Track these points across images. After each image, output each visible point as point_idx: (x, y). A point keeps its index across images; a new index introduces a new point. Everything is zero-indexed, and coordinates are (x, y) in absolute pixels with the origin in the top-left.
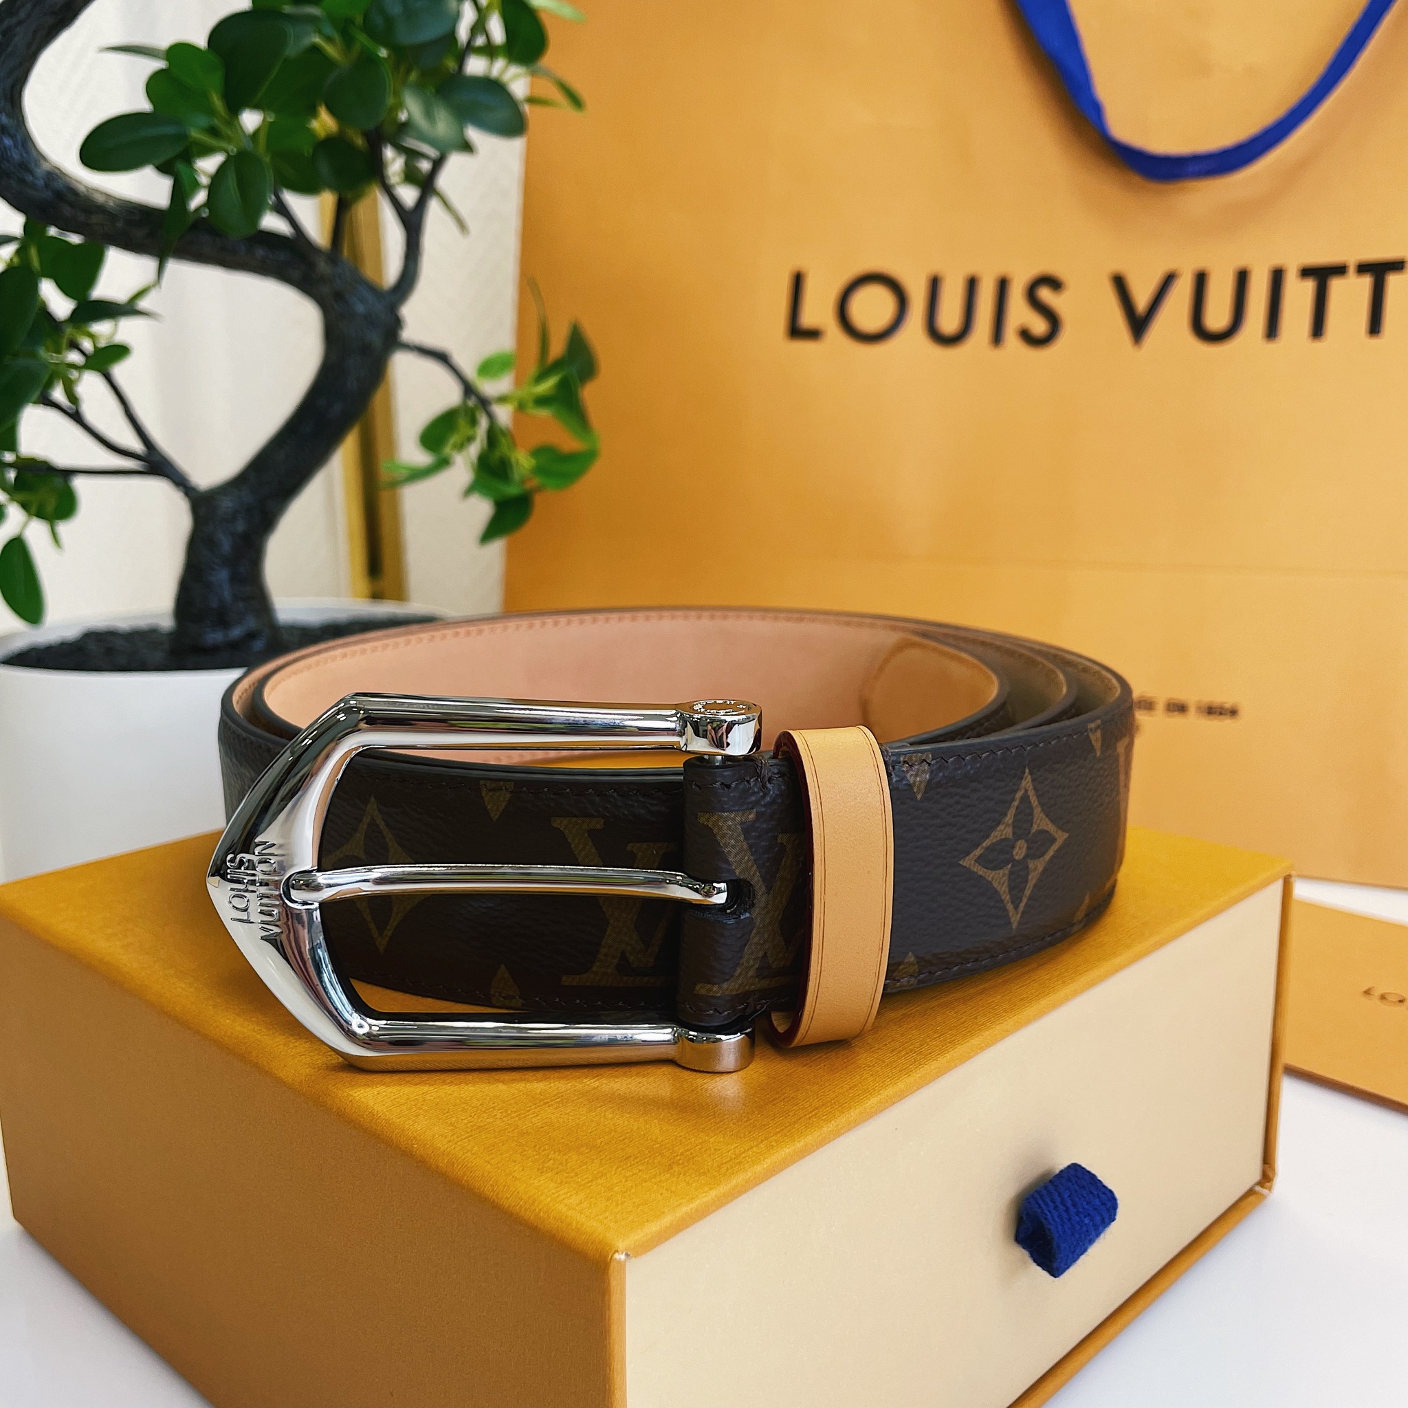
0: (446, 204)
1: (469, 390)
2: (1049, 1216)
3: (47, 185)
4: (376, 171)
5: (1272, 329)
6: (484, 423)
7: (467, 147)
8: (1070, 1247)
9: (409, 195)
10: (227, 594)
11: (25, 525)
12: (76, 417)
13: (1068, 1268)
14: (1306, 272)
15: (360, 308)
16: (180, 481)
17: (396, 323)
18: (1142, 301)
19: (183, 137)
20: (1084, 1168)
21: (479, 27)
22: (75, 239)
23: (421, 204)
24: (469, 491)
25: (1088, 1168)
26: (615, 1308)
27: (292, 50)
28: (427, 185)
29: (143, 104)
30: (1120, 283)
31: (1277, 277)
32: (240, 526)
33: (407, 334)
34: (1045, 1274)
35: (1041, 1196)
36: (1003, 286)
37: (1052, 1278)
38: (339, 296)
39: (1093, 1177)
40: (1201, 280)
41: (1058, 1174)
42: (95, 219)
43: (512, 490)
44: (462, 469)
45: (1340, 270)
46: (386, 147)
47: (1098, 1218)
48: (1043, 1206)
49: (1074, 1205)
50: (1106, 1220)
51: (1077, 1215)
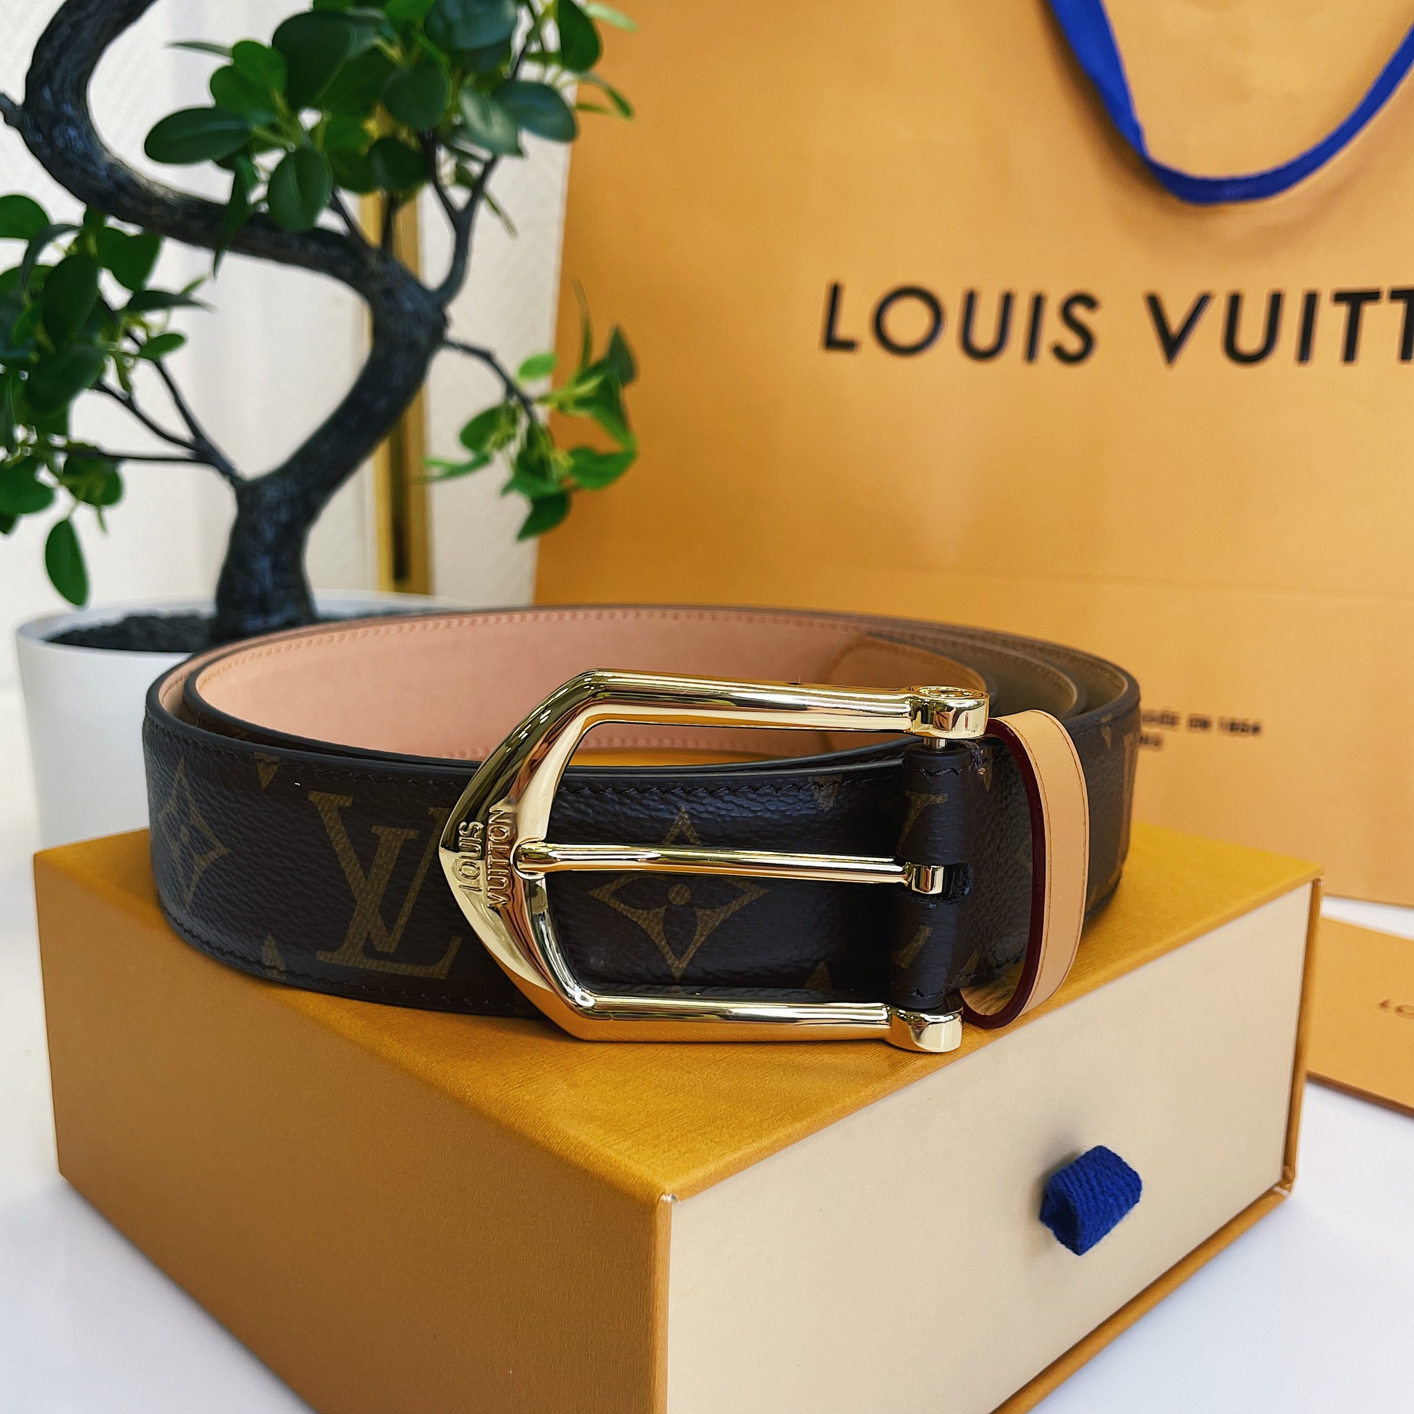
0: (495, 208)
1: (511, 389)
2: (1074, 1195)
3: (109, 177)
4: (429, 172)
5: (1304, 353)
6: (524, 422)
7: (518, 152)
8: (1094, 1225)
9: (459, 196)
10: (268, 581)
11: (73, 510)
12: (129, 403)
13: (1091, 1246)
14: (1340, 297)
15: (409, 306)
16: (226, 470)
17: (442, 322)
18: (1175, 321)
19: (245, 132)
20: (1109, 1151)
21: (535, 33)
22: (132, 230)
23: (471, 206)
24: (507, 489)
25: (1113, 1151)
26: (660, 1247)
27: (354, 51)
28: (477, 188)
29: (205, 99)
30: (1154, 304)
31: (1311, 301)
32: (284, 516)
33: (453, 333)
34: (1069, 1252)
35: (1067, 1175)
36: (1038, 303)
37: (1075, 1255)
38: (388, 293)
39: (1118, 1159)
40: (1235, 302)
41: (1084, 1156)
42: (155, 211)
43: (551, 489)
44: (501, 467)
45: (1374, 296)
46: (439, 149)
47: (1122, 1199)
48: (1069, 1184)
49: (1100, 1184)
50: (1130, 1200)
51: (1102, 1194)
